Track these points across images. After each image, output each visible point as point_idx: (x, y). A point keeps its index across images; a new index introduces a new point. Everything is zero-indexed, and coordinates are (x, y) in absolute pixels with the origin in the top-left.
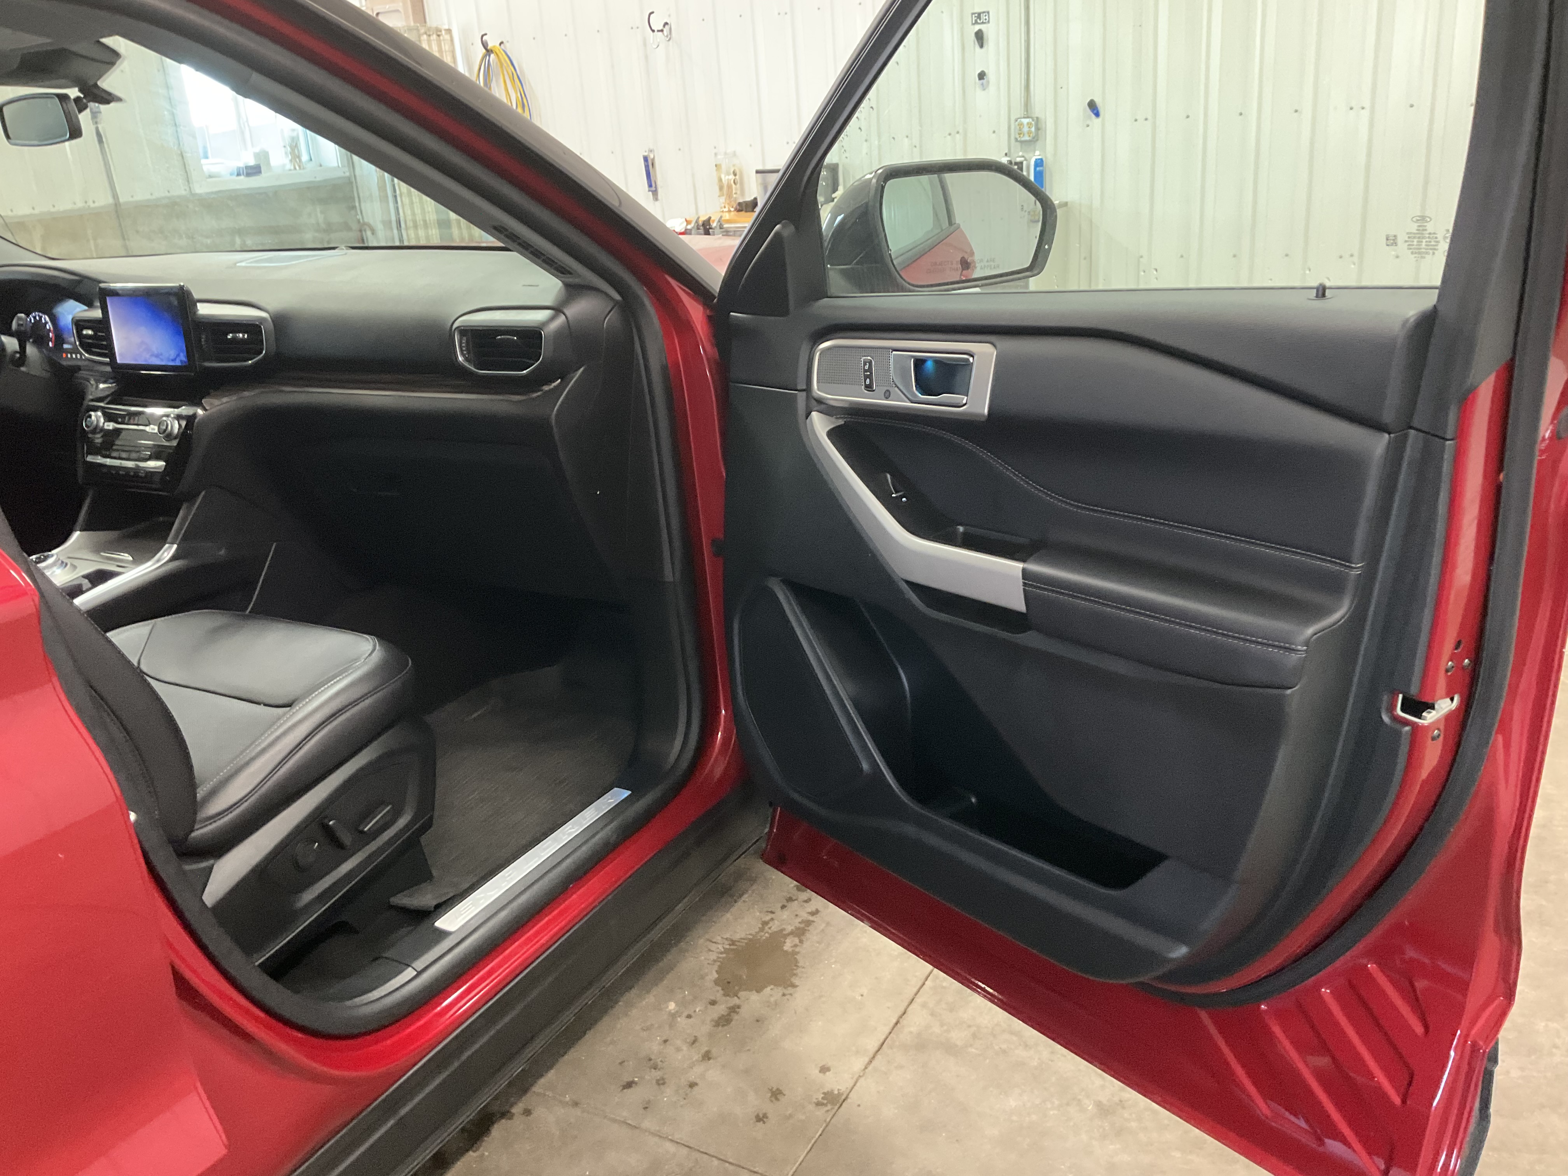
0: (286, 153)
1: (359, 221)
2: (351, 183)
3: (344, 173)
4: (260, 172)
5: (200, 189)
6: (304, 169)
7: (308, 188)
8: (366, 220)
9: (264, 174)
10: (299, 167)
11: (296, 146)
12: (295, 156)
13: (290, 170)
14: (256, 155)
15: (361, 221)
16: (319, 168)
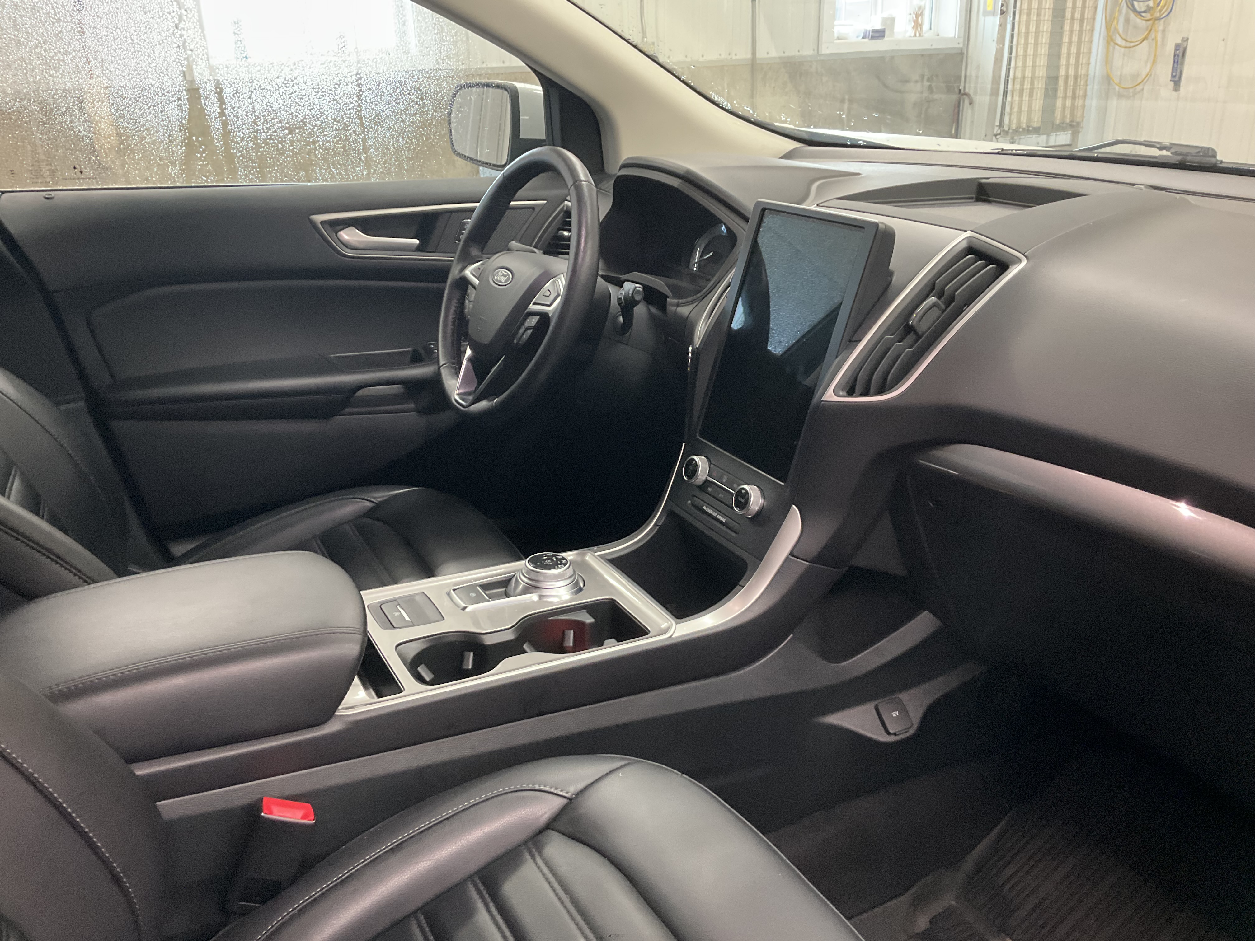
0: (910, 21)
1: (960, 90)
2: (962, 54)
3: (959, 43)
4: (884, 36)
5: (826, 50)
6: (922, 36)
7: (922, 55)
8: (967, 91)
9: (886, 39)
10: (920, 35)
11: (922, 14)
12: (917, 25)
13: (910, 37)
14: (884, 20)
15: (962, 91)
16: (937, 37)
